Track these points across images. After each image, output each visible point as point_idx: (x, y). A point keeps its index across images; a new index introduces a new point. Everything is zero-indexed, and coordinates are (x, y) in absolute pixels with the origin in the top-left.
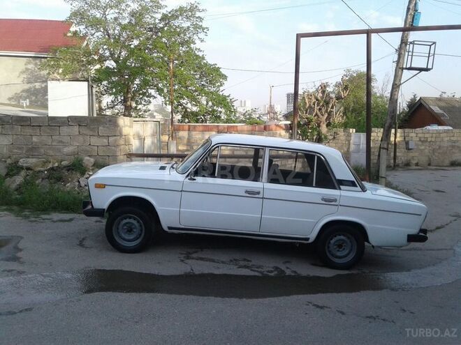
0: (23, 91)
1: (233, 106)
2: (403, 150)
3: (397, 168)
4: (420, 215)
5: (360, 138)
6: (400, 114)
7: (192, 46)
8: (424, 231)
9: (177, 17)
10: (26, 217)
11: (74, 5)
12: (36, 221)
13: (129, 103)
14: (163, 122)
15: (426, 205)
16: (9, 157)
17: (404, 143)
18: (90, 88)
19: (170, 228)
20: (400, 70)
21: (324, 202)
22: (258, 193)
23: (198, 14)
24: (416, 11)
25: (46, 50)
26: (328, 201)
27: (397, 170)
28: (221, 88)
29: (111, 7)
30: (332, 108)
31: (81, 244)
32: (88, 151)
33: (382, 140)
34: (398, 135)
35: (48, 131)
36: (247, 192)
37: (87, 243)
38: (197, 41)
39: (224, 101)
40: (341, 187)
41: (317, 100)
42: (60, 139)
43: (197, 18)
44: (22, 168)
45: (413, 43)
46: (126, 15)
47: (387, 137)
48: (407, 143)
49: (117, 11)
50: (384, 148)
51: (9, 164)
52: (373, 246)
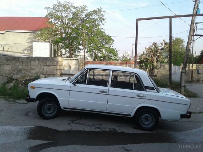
0: (28, 47)
1: (117, 53)
2: (196, 74)
3: (193, 82)
4: (187, 105)
5: (175, 68)
6: (196, 57)
7: (99, 27)
8: (190, 113)
9: (93, 15)
10: (9, 101)
11: (49, 10)
12: (13, 103)
13: (71, 52)
14: (80, 60)
15: (190, 100)
16: (10, 75)
17: (196, 70)
18: (51, 45)
19: (64, 108)
20: (191, 36)
21: (138, 97)
22: (106, 92)
23: (102, 13)
24: (198, 8)
25: (37, 30)
26: (140, 97)
27: (193, 83)
28: (112, 46)
29: (64, 11)
30: (159, 54)
31: (26, 115)
32: (42, 72)
33: (182, 69)
34: (194, 67)
35: (26, 63)
36: (100, 92)
37: (29, 114)
38: (102, 25)
39: (113, 51)
40: (147, 90)
41: (152, 50)
42: (31, 67)
43: (101, 15)
44: (13, 80)
45: (197, 23)
46: (71, 14)
47: (185, 68)
48: (198, 71)
49: (66, 12)
50: (183, 73)
51: (9, 78)
52: (163, 120)
